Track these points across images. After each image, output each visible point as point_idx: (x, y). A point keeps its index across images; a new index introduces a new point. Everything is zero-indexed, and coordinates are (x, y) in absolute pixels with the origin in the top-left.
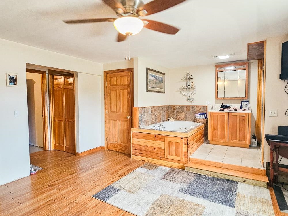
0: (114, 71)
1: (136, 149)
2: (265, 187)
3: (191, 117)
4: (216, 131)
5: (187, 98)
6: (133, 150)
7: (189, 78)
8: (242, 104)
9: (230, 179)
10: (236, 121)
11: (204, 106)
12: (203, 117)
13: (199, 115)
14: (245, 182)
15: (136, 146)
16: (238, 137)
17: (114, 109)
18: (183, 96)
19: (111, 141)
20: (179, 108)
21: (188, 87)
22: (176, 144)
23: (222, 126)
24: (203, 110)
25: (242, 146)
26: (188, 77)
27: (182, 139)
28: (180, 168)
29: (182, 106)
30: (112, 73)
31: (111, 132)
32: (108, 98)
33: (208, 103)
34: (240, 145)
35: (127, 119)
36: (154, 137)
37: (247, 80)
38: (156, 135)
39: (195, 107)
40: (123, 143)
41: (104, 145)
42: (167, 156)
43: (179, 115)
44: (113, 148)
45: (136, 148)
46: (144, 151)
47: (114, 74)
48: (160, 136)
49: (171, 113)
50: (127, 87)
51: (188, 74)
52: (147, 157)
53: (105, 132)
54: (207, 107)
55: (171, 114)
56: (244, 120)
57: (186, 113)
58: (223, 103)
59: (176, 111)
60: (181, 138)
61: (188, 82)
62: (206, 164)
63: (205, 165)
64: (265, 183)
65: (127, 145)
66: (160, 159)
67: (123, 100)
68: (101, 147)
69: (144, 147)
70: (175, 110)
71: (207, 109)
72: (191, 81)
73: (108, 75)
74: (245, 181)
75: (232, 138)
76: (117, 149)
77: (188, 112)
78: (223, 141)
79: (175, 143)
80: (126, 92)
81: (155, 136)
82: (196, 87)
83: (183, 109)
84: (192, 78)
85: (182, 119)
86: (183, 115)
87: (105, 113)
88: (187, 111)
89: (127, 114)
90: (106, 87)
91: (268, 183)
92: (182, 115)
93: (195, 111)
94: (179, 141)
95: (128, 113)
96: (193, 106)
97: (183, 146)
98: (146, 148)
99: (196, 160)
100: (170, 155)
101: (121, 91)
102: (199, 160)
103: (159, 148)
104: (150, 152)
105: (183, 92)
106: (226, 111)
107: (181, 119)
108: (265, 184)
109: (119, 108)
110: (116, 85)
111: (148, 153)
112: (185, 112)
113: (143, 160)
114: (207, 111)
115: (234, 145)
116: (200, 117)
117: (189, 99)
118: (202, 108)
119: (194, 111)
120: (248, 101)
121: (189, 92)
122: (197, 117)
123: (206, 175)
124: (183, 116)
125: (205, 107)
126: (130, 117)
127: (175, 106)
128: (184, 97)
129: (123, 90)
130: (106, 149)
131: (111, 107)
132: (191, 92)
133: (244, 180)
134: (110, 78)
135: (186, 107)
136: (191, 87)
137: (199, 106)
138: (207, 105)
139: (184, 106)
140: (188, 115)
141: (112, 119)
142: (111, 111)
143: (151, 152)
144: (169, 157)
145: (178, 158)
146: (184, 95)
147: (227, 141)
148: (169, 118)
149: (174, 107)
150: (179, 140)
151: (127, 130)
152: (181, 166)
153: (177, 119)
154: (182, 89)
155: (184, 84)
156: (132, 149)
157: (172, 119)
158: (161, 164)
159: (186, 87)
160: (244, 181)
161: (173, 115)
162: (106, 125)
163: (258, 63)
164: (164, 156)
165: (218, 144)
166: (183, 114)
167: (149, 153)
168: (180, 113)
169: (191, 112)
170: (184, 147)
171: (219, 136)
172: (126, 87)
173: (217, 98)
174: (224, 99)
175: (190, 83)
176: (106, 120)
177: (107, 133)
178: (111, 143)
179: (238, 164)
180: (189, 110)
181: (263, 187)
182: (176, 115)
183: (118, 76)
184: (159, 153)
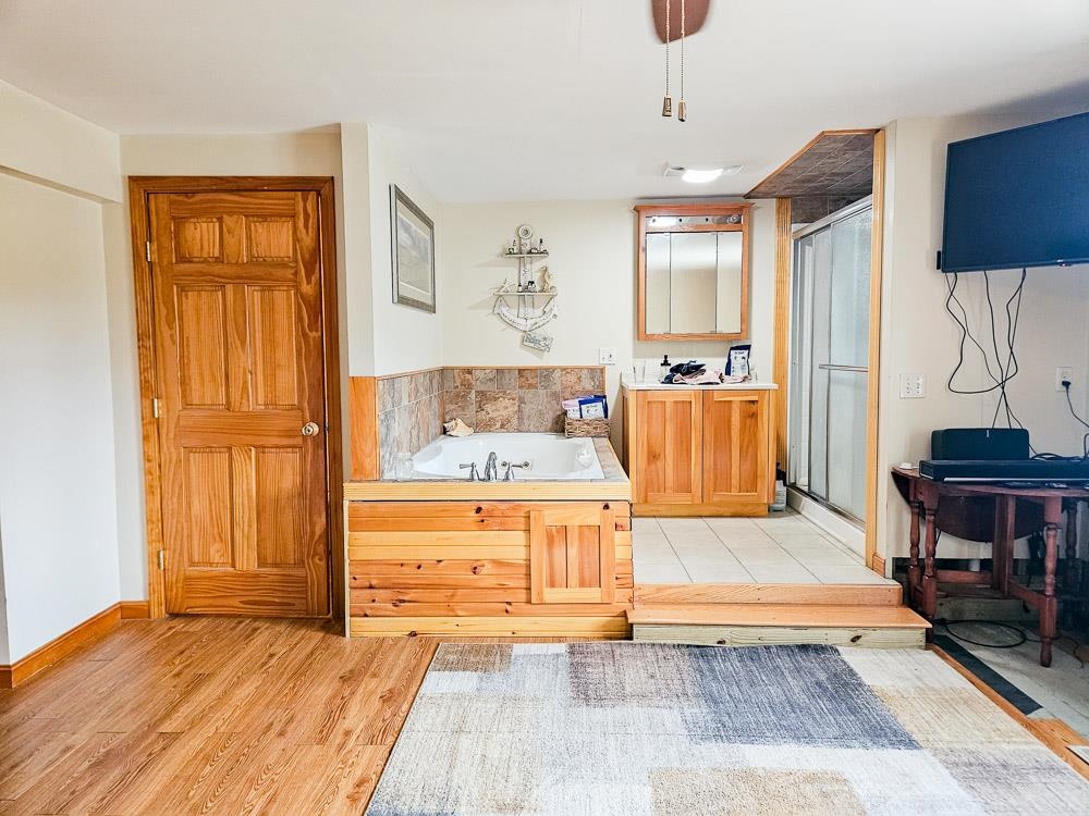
0: (208, 182)
1: (371, 587)
2: (920, 647)
3: (541, 413)
4: (658, 462)
5: (521, 334)
6: (357, 593)
7: (530, 252)
8: (732, 358)
9: (810, 642)
10: (729, 421)
11: (592, 370)
12: (595, 411)
13: (581, 403)
14: (858, 642)
15: (374, 569)
16: (735, 482)
17: (207, 392)
18: (504, 325)
19: (192, 564)
20: (491, 380)
21: (526, 289)
22: (581, 534)
23: (682, 442)
24: (588, 385)
25: (746, 510)
26: (528, 248)
27: (606, 507)
28: (601, 634)
29: (500, 371)
30: (186, 193)
31: (189, 515)
32: (165, 328)
33: (607, 356)
34: (739, 509)
35: (299, 441)
36: (473, 513)
37: (745, 270)
38: (484, 506)
39: (557, 374)
40: (275, 565)
41: (137, 594)
42: (540, 594)
43: (488, 407)
44: (207, 602)
45: (374, 582)
46: (416, 587)
47: (199, 197)
48: (503, 506)
49: (451, 402)
50: (296, 274)
51: (527, 232)
52: (438, 612)
53: (149, 521)
54: (602, 371)
55: (452, 407)
56: (754, 416)
57: (522, 401)
58: (666, 357)
59: (473, 391)
60: (602, 505)
61: (528, 266)
62: (698, 599)
63: (696, 603)
64: (920, 631)
65: (300, 572)
66: (507, 611)
67: (270, 341)
68: (123, 608)
69: (419, 567)
70: (470, 386)
71: (604, 381)
72: (538, 264)
73: (161, 203)
74: (858, 637)
75: (715, 484)
76: (236, 602)
77: (528, 395)
78: (684, 498)
79: (577, 528)
80: (289, 299)
81: (479, 510)
82: (559, 290)
83: (506, 381)
84: (545, 252)
85: (502, 426)
86: (506, 408)
87: (148, 415)
88: (521, 392)
89: (298, 413)
90: (144, 270)
91: (927, 629)
92: (503, 408)
93: (558, 388)
94: (595, 520)
95: (301, 409)
96: (547, 369)
97: (613, 539)
98: (426, 575)
99: (659, 589)
100: (552, 585)
101: (257, 295)
102: (671, 587)
103: (498, 563)
104: (448, 586)
105: (504, 310)
106: (692, 384)
107: (498, 425)
108: (920, 636)
109: (245, 382)
110: (219, 260)
111: (440, 595)
112: (516, 393)
113: (413, 634)
114: (602, 386)
115: (721, 511)
116: (584, 413)
117: (530, 340)
118: (583, 376)
119: (554, 388)
120: (748, 348)
121: (530, 310)
122: (573, 414)
123: (719, 642)
124: (504, 413)
125: (597, 373)
126: (316, 429)
127: (469, 371)
128: (510, 330)
129: (270, 289)
130: (158, 612)
131: (184, 382)
132: (538, 312)
133: (854, 634)
134: (174, 218)
135: (521, 371)
136: (538, 288)
137: (573, 369)
138: (601, 362)
139: (510, 370)
140: (527, 409)
141: (193, 442)
142: (187, 405)
143: (456, 587)
144: (550, 595)
145: (594, 594)
146: (511, 325)
147: (698, 501)
148: (446, 425)
149: (469, 377)
150: (594, 516)
151: (302, 494)
152: (604, 626)
153: (480, 427)
154: (500, 298)
155: (510, 275)
156: (347, 590)
157: (459, 428)
158: (510, 634)
159: (520, 289)
160: (855, 639)
161: (463, 409)
162: (156, 483)
163: (778, 212)
164: (522, 595)
165: (664, 514)
166: (507, 402)
167: (450, 592)
168: (496, 399)
169: (541, 391)
170: (617, 541)
171: (670, 483)
172: (289, 274)
173: (641, 333)
174: (668, 338)
175: (533, 271)
176: (153, 453)
177: (159, 526)
178: (187, 579)
179: (806, 580)
180: (531, 386)
181: (912, 647)
182: (474, 408)
183: (231, 214)
184: (502, 587)
